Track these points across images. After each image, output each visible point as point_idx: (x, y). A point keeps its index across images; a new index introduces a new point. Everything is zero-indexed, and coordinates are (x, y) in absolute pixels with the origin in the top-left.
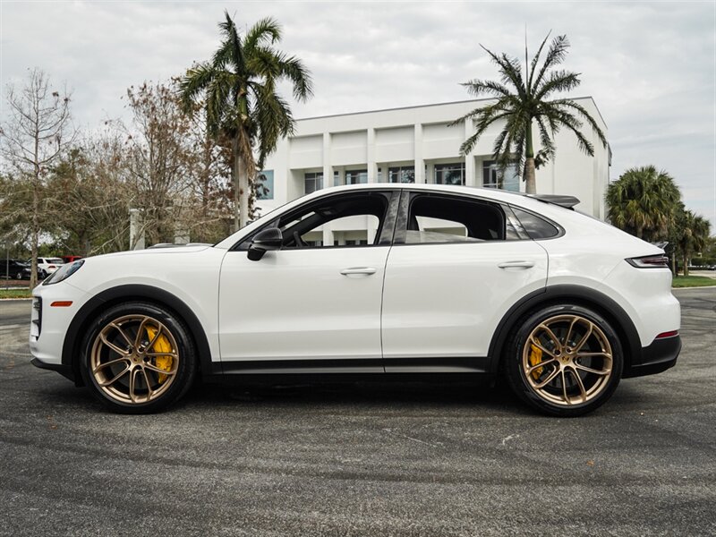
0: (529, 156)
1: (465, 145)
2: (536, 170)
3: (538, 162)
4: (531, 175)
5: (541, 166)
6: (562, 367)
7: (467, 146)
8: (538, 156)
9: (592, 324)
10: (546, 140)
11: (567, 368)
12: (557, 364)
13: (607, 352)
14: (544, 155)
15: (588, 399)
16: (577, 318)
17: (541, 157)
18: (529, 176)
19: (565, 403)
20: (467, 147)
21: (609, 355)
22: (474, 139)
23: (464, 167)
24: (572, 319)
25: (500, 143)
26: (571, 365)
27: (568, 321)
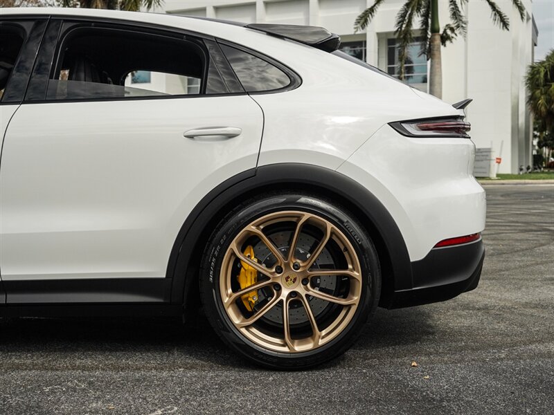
0: (435, 31)
1: (361, 17)
2: (442, 47)
3: (445, 39)
4: (436, 52)
5: (448, 43)
6: (285, 293)
7: (364, 20)
8: (445, 30)
9: (330, 226)
10: (456, 14)
11: (293, 294)
12: (279, 288)
13: (354, 269)
14: (452, 30)
15: (321, 342)
16: (307, 216)
17: (449, 32)
18: (434, 55)
19: (286, 349)
20: (362, 21)
21: (357, 275)
22: (372, 10)
23: (365, 46)
24: (299, 217)
25: (403, 16)
26: (300, 289)
27: (294, 220)
